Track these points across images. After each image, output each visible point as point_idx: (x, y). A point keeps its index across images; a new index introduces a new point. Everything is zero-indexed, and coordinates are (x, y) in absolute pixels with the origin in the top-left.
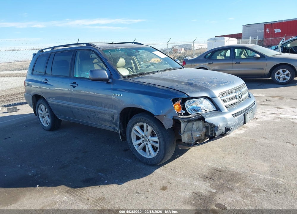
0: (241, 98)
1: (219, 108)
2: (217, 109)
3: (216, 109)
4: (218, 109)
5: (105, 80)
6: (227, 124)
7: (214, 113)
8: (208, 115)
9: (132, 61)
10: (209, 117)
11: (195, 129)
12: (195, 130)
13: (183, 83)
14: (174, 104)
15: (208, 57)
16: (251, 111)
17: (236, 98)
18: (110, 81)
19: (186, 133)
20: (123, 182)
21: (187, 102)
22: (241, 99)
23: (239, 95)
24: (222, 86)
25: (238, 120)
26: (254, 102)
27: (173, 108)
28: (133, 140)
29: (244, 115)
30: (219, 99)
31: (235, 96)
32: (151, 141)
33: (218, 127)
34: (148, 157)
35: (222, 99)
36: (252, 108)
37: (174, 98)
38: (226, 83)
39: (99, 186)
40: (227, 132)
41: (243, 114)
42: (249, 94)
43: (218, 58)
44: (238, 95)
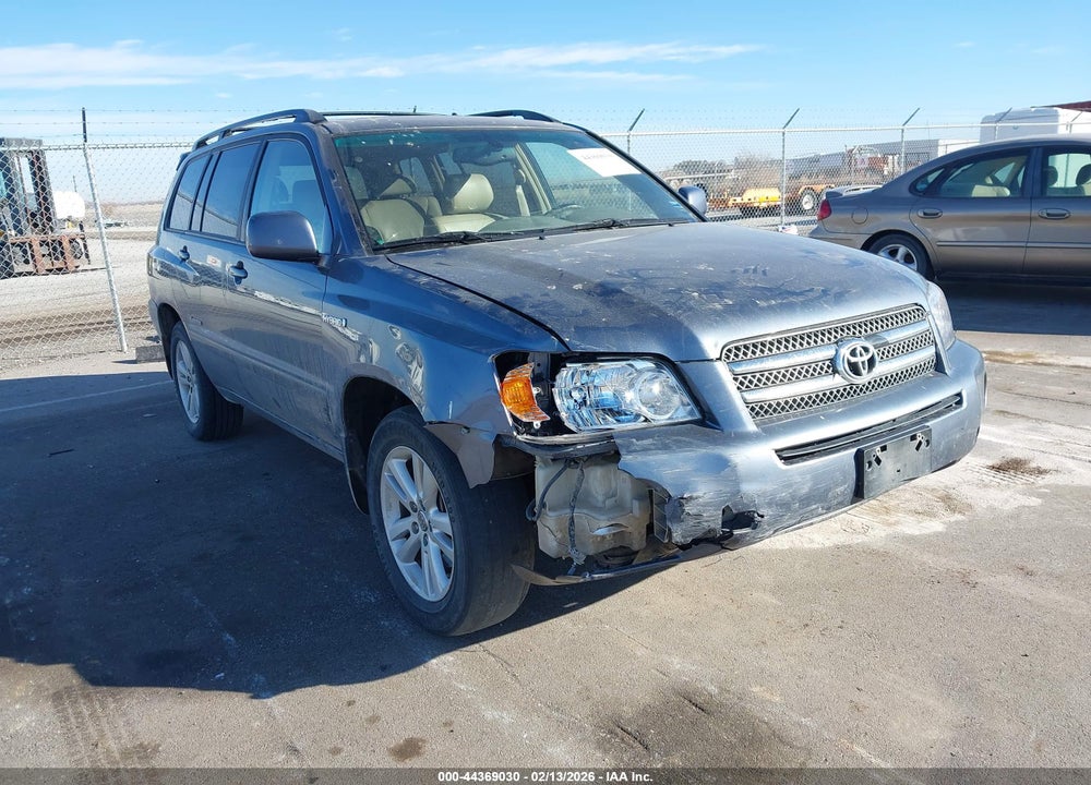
0: (864, 372)
1: (713, 415)
2: (704, 416)
3: (698, 416)
4: (708, 420)
5: (308, 258)
6: (739, 491)
7: (679, 433)
8: (645, 442)
9: (519, 190)
10: (645, 450)
11: (600, 498)
12: (600, 505)
13: (578, 287)
14: (501, 381)
15: (925, 186)
16: (913, 438)
17: (835, 371)
18: (323, 263)
19: (551, 514)
20: (276, 690)
21: (564, 374)
22: (865, 378)
23: (853, 360)
24: (762, 309)
25: (809, 476)
26: (959, 395)
27: (495, 394)
28: (388, 517)
29: (859, 457)
30: (722, 369)
31: (831, 359)
32: (435, 531)
33: (681, 505)
34: (425, 597)
35: (738, 370)
36: (927, 424)
37: (503, 350)
38: (798, 294)
39: (178, 690)
40: (736, 532)
41: (855, 450)
42: (938, 355)
43: (979, 191)
44: (848, 355)
